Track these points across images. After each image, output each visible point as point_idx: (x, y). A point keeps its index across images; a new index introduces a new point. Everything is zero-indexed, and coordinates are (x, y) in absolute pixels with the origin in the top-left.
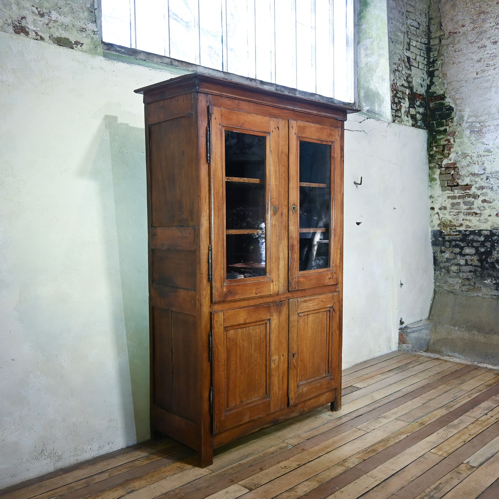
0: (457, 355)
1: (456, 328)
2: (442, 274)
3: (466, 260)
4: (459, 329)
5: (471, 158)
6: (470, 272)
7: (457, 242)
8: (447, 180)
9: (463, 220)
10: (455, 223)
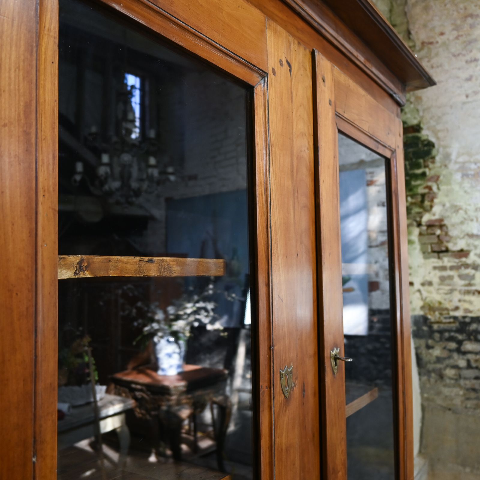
1: (468, 470)
2: (432, 380)
3: (468, 361)
5: (466, 212)
6: (476, 378)
7: (452, 334)
8: (431, 244)
9: (460, 301)
10: (447, 305)
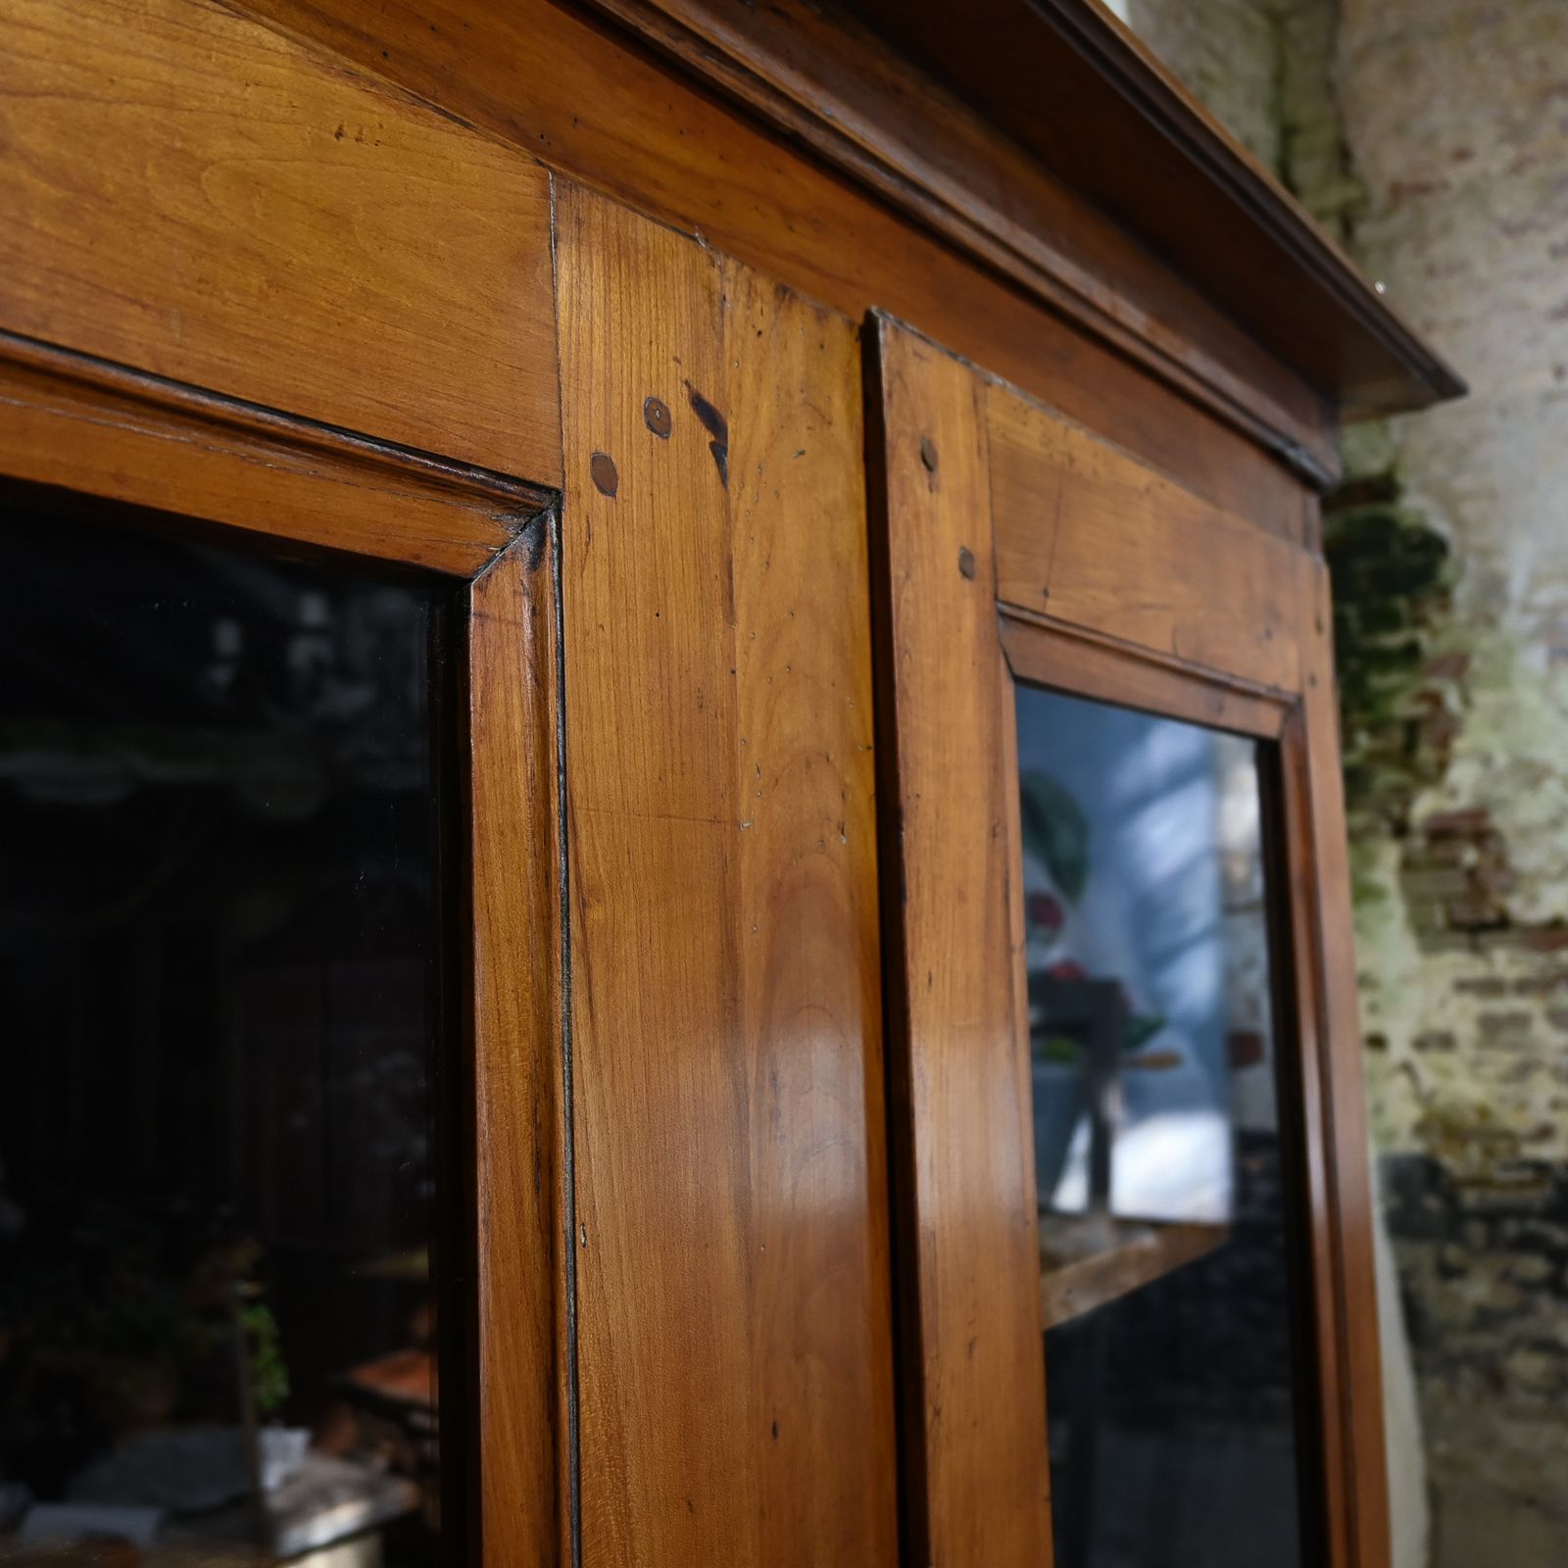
2: (1464, 1393)
8: (1446, 899)
9: (1555, 1105)
10: (1510, 1119)
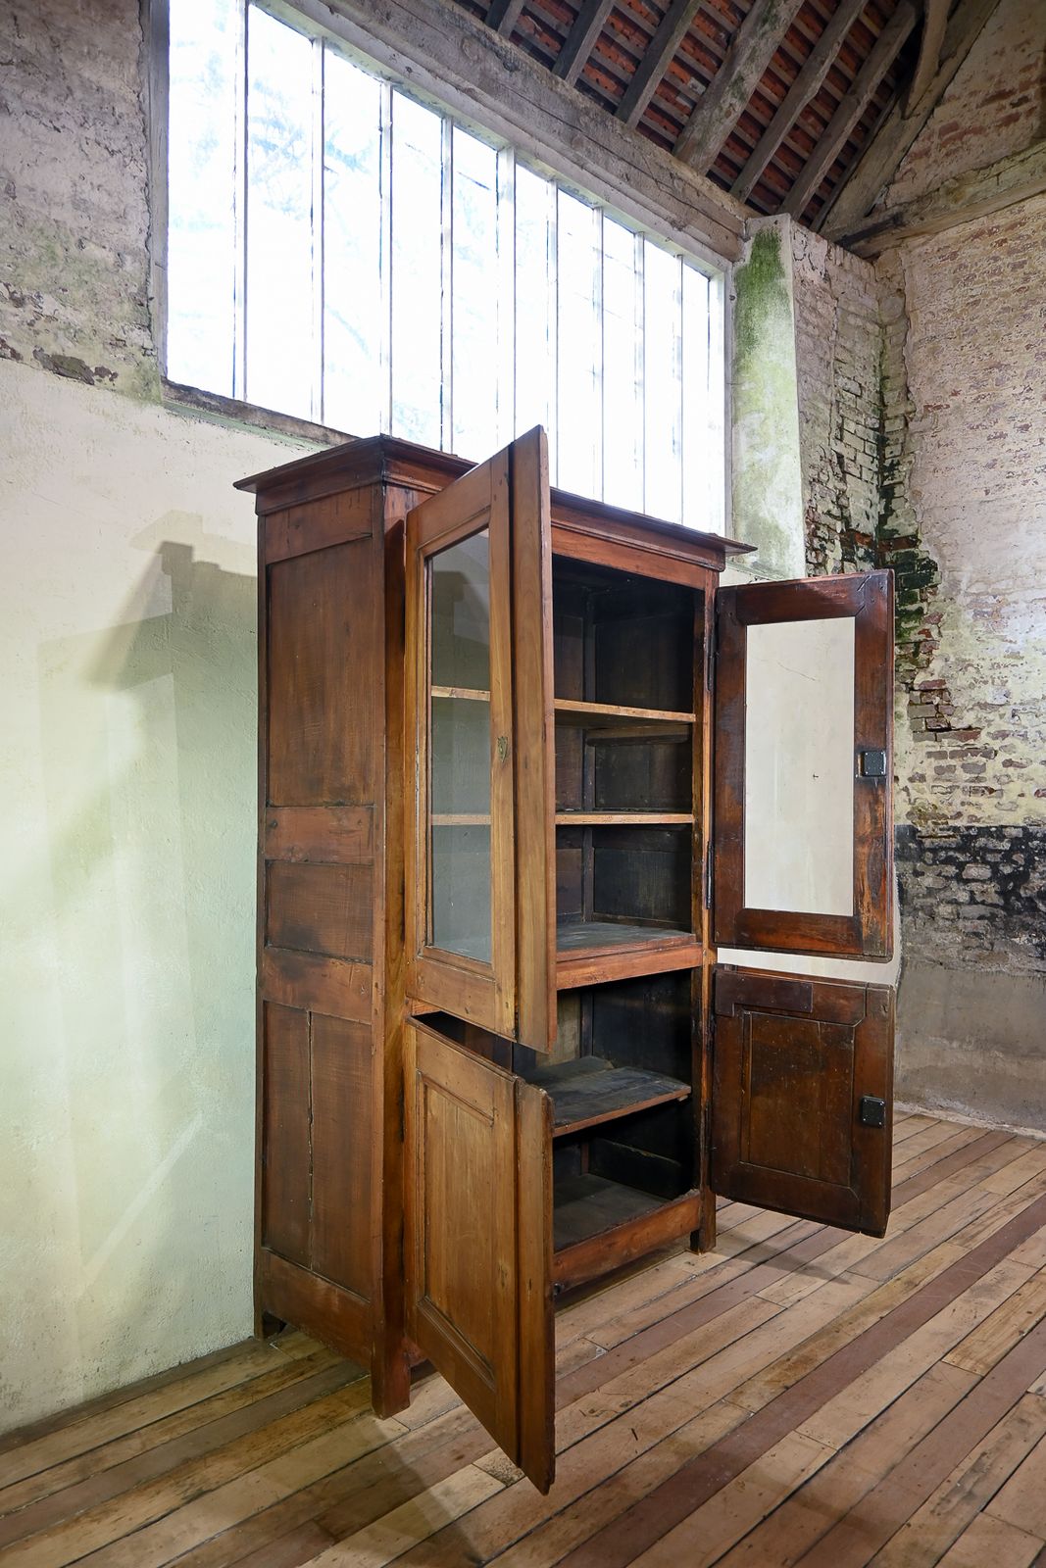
0: (960, 1106)
1: (955, 1044)
2: (919, 921)
3: (972, 892)
4: (960, 1046)
5: (978, 671)
6: (981, 918)
7: (951, 853)
9: (963, 804)
10: (945, 810)
